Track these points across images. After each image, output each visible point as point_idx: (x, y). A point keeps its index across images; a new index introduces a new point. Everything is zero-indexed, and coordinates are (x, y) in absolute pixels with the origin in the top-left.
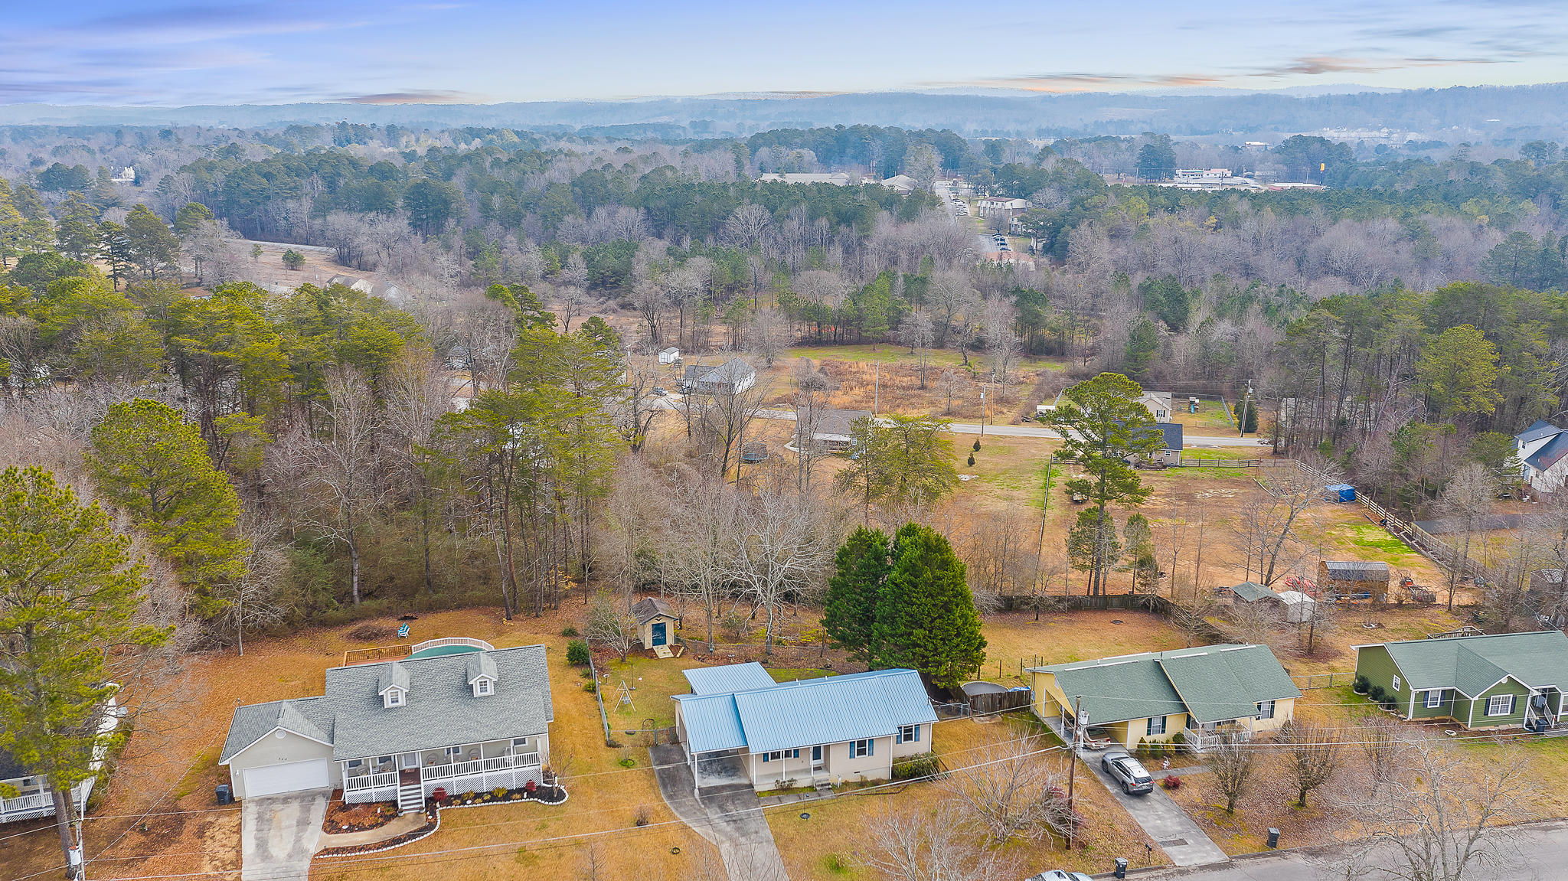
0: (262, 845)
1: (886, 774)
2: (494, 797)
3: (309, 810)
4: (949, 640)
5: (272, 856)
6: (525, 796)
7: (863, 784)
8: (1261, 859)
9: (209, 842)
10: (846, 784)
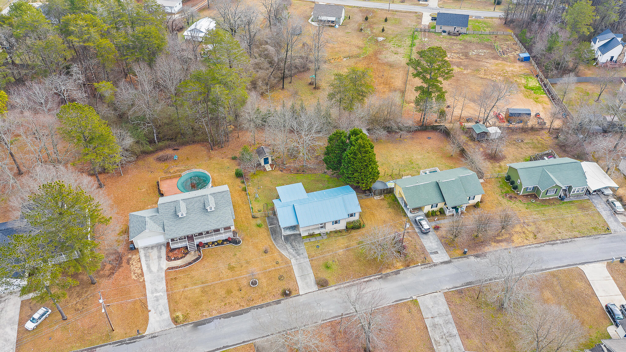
0: (148, 267)
1: (344, 228)
2: (218, 244)
3: (160, 252)
5: (152, 271)
6: (228, 243)
7: (336, 232)
8: (461, 259)
9: (132, 266)
10: (331, 232)
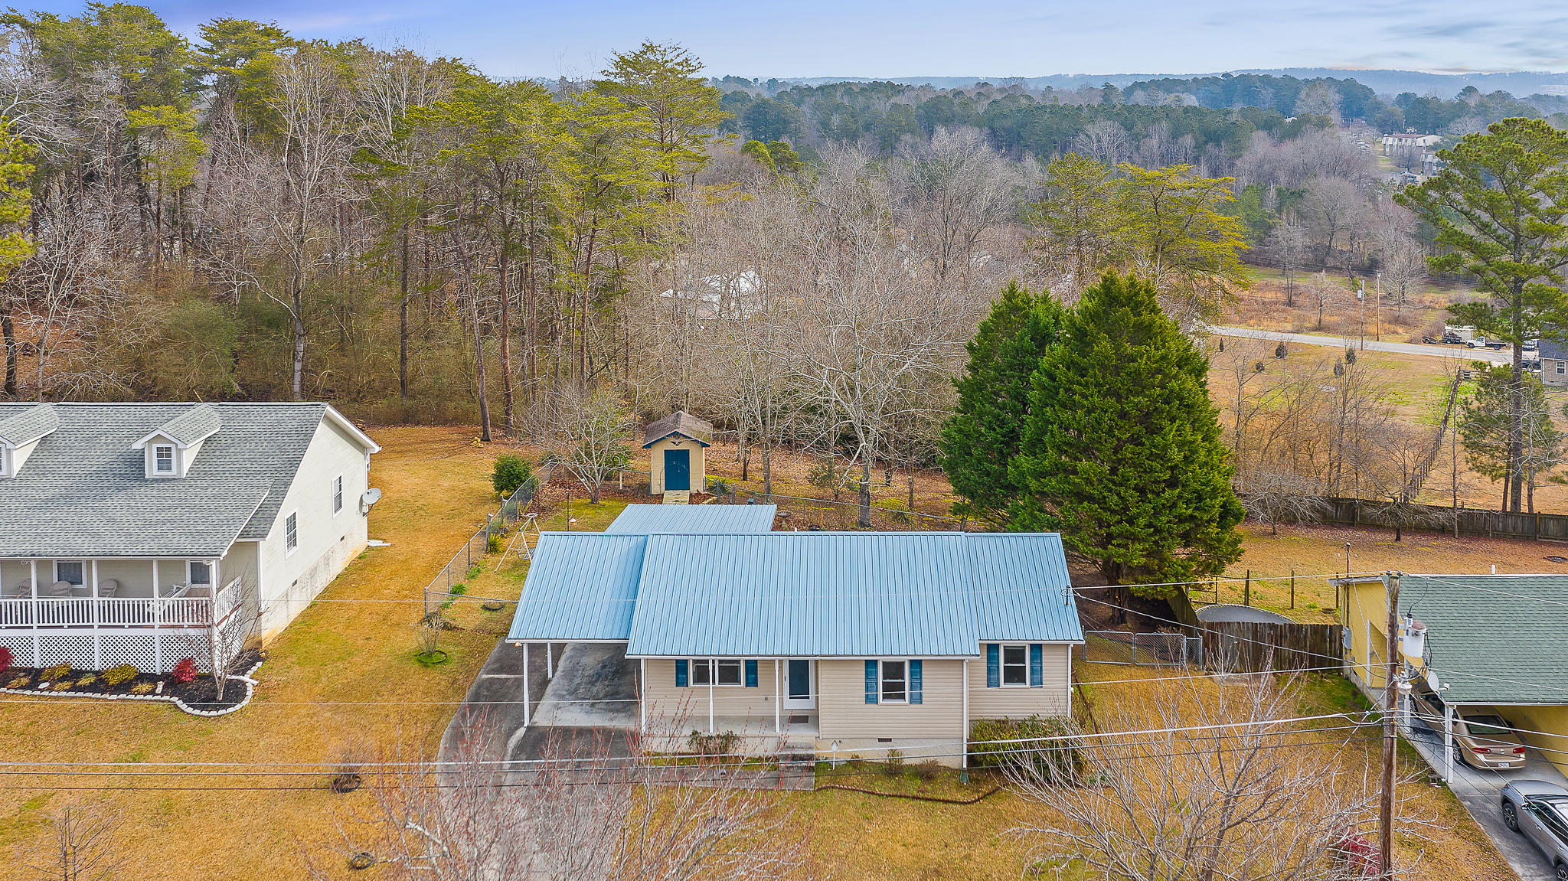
1: (954, 756)
2: (101, 683)
4: (1153, 492)
6: (159, 690)
7: (892, 770)
10: (855, 764)
